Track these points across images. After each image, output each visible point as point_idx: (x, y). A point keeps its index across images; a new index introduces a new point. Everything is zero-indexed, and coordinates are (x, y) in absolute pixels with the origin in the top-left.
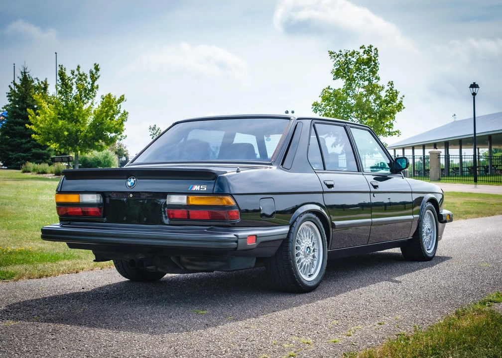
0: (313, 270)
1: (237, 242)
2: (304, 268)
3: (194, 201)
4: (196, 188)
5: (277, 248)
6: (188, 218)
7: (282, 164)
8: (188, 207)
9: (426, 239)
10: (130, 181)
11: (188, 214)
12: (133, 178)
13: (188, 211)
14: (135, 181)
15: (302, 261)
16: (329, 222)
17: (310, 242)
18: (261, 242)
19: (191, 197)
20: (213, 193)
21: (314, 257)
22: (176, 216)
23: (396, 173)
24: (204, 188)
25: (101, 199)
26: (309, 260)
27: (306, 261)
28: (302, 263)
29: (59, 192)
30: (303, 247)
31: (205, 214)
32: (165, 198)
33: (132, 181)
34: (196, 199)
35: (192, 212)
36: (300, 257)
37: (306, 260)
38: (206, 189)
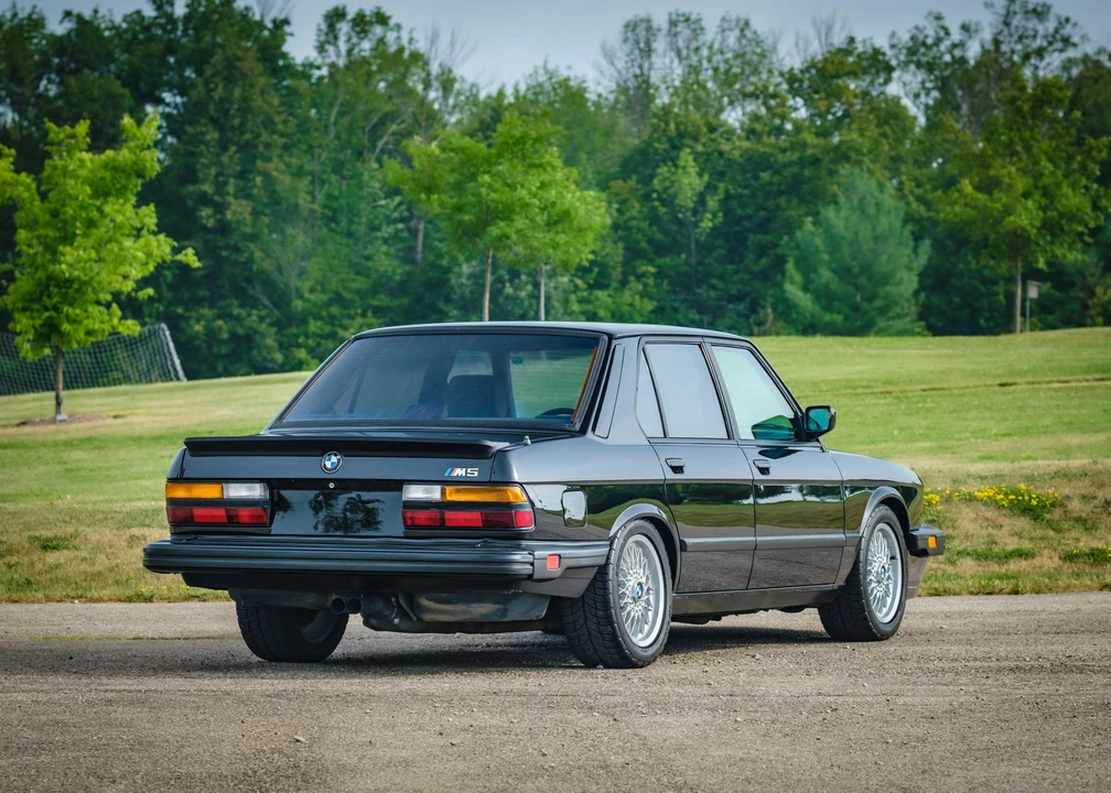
0: (647, 627)
1: (532, 564)
2: (632, 623)
3: (453, 496)
4: (459, 472)
5: (589, 581)
6: (442, 524)
7: (594, 428)
8: (444, 505)
9: (875, 590)
10: (329, 460)
11: (443, 520)
12: (336, 455)
13: (443, 513)
14: (339, 460)
15: (628, 609)
16: (676, 538)
17: (642, 574)
18: (568, 568)
19: (448, 489)
20: (489, 482)
21: (648, 602)
22: (418, 522)
23: (808, 440)
24: (474, 473)
25: (266, 491)
26: (640, 607)
27: (635, 610)
28: (629, 613)
29: (174, 479)
30: (631, 583)
31: (475, 517)
32: (400, 490)
33: (334, 459)
34: (458, 491)
35: (449, 515)
36: (625, 601)
37: (636, 608)
38: (476, 474)
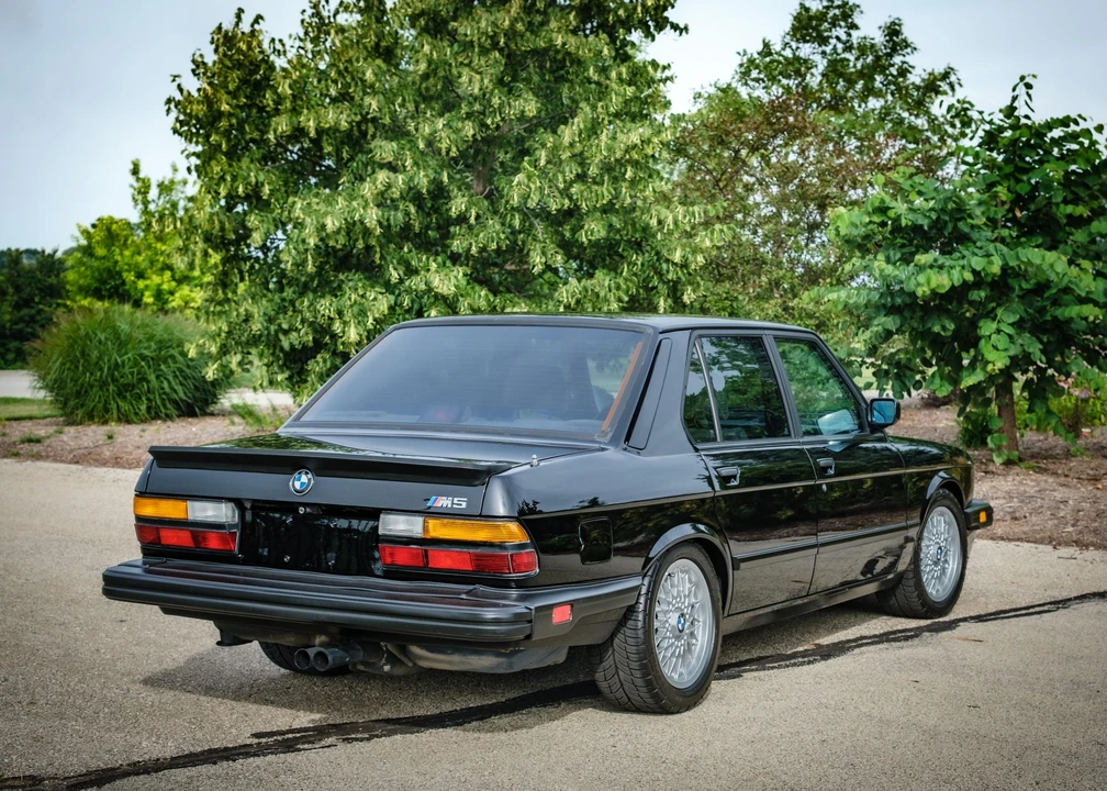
1: (530, 621)
3: (438, 529)
4: (443, 502)
5: (616, 623)
6: (426, 566)
7: (628, 439)
8: (427, 542)
10: (299, 480)
11: (426, 558)
12: (307, 473)
13: (426, 551)
14: (309, 480)
16: (728, 557)
18: (583, 618)
19: (432, 523)
20: (480, 516)
22: (399, 561)
23: (871, 432)
24: (461, 503)
25: (234, 512)
29: (141, 493)
31: (463, 559)
32: (376, 520)
33: (304, 478)
34: (444, 526)
35: (433, 552)
38: (464, 505)
